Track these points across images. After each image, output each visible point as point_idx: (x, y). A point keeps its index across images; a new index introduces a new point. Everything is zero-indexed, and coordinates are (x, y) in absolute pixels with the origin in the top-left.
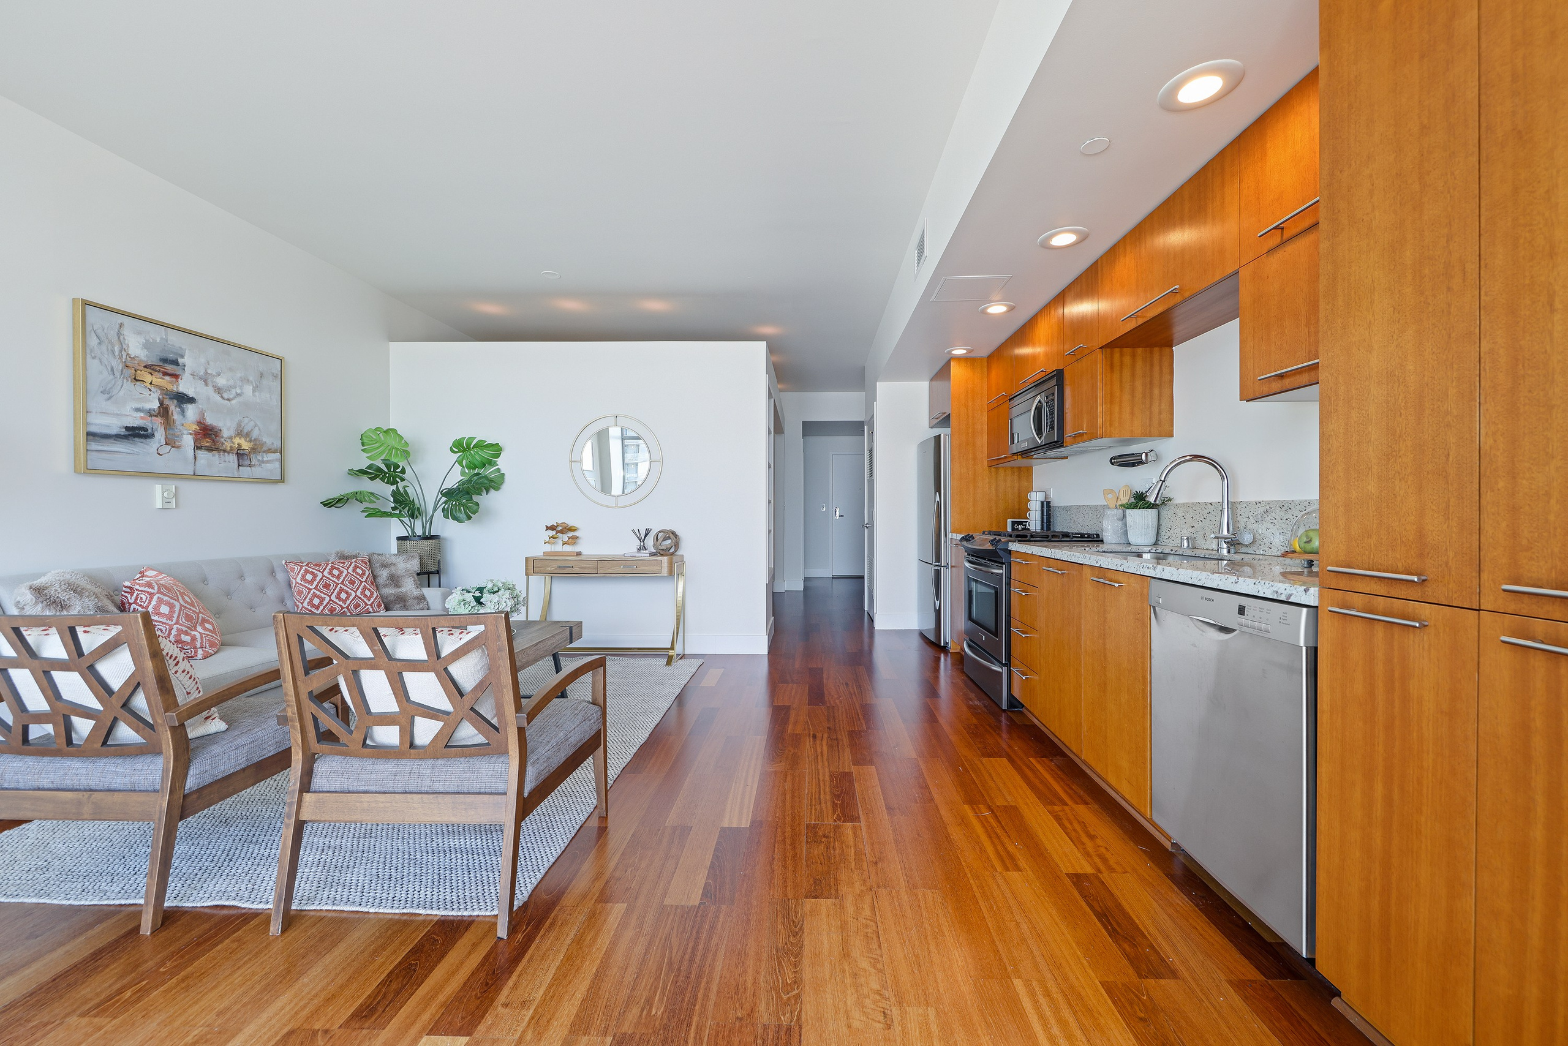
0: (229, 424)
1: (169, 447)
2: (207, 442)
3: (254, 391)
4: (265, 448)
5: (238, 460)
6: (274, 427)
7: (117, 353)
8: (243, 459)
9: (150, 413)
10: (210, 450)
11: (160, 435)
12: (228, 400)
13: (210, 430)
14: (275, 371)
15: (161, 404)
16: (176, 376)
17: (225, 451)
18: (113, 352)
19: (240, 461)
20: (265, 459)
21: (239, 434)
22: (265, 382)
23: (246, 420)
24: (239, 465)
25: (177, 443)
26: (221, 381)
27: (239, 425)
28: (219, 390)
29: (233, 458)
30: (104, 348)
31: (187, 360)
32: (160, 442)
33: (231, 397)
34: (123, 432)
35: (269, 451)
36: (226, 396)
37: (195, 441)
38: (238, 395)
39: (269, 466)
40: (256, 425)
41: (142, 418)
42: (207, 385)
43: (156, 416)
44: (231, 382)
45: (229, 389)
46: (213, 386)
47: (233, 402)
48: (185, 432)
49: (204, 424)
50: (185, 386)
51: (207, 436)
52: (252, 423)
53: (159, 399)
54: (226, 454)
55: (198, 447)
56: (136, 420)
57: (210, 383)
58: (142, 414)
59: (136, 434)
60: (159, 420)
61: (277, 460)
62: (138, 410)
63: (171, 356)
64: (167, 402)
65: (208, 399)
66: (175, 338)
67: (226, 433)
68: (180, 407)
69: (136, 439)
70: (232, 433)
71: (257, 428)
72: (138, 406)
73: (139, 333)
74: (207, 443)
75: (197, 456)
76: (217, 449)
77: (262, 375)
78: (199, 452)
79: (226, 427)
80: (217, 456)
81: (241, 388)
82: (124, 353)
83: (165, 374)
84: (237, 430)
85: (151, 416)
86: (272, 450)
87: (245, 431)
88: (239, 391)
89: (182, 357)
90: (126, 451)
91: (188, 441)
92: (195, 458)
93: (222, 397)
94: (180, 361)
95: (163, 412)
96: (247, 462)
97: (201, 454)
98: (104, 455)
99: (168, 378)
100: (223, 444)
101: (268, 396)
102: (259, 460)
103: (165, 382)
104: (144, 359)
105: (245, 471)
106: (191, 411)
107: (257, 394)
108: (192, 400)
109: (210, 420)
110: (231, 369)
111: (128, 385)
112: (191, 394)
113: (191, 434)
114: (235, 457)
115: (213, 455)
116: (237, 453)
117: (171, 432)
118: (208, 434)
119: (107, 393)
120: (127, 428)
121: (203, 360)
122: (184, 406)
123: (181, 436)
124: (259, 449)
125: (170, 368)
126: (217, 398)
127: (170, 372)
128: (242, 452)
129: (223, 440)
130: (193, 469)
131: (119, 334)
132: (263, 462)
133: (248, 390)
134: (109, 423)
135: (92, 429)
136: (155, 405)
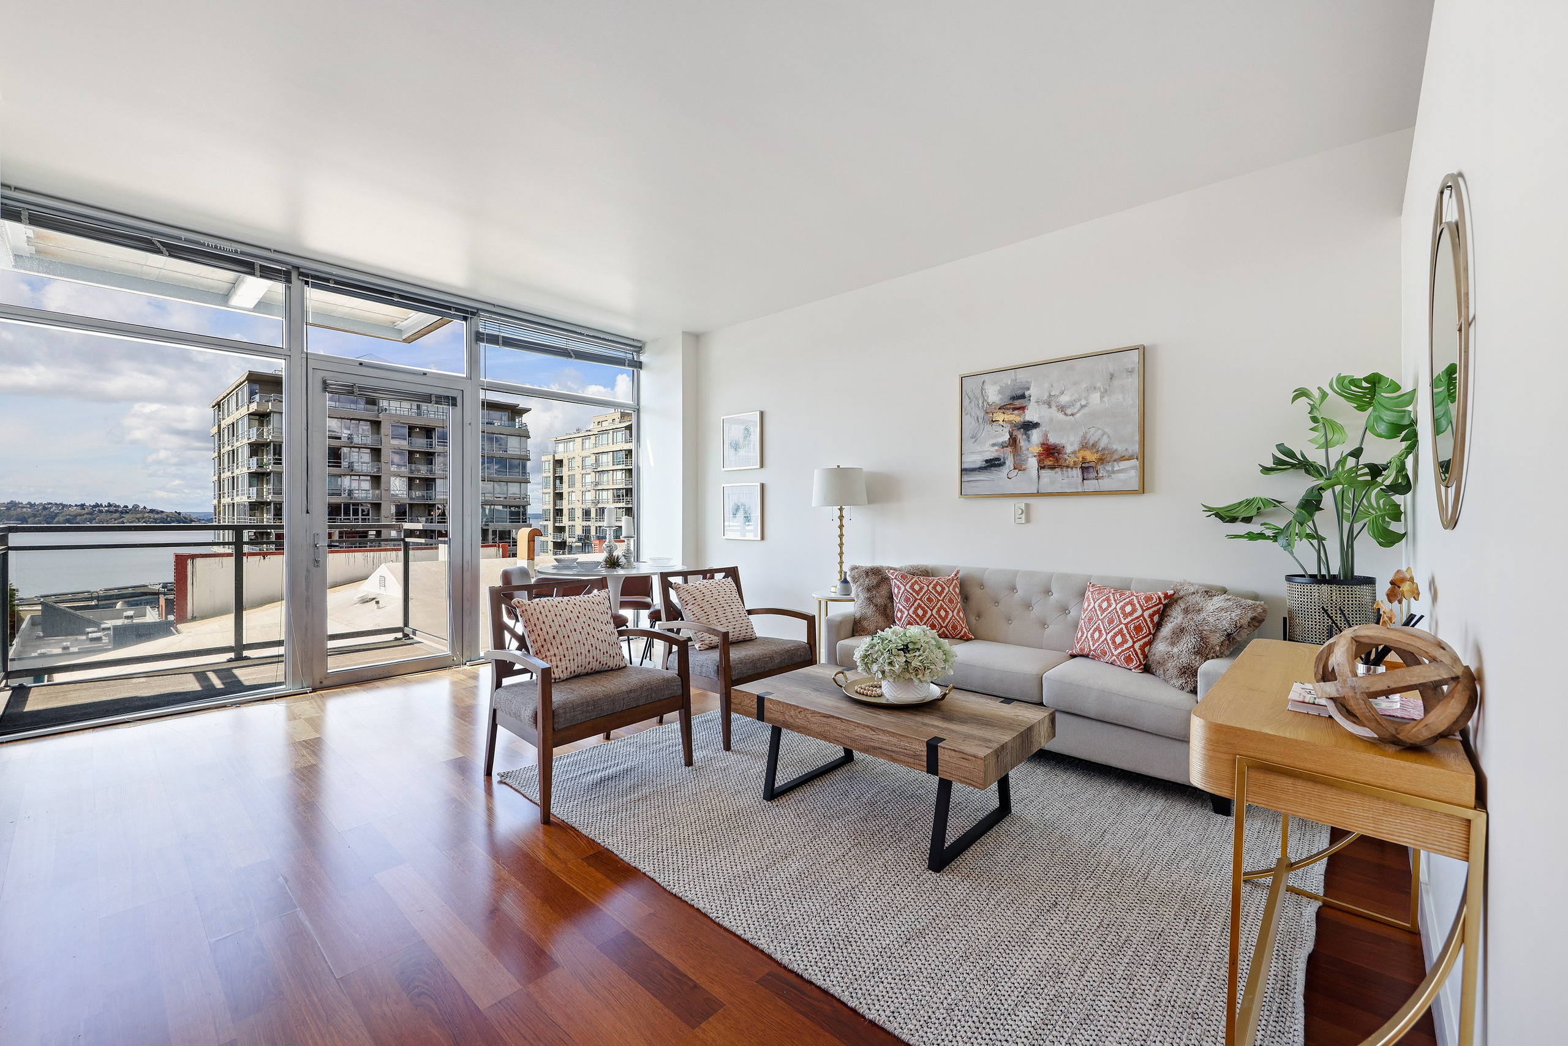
0: (1072, 439)
1: (1017, 471)
2: (1050, 461)
3: (1102, 397)
4: (1116, 457)
5: (1083, 473)
6: (1132, 429)
7: (980, 406)
8: (1088, 472)
9: (1003, 446)
10: (1052, 468)
11: (1010, 463)
12: (1072, 415)
13: (1054, 449)
14: (1133, 366)
15: (1011, 435)
16: (1022, 408)
17: (1068, 467)
18: (978, 405)
19: (1085, 474)
20: (1115, 469)
21: (1084, 446)
22: (1116, 383)
23: (1092, 430)
24: (1084, 479)
25: (1023, 467)
26: (1064, 399)
27: (1084, 437)
28: (1062, 409)
29: (1077, 473)
30: (973, 404)
31: (1034, 392)
32: (1009, 468)
33: (1075, 411)
34: (984, 464)
35: (1123, 458)
36: (1069, 412)
37: (1039, 462)
38: (1083, 407)
39: (1121, 476)
40: (1104, 433)
41: (997, 451)
42: (1050, 407)
43: (1007, 447)
44: (1076, 396)
45: (1072, 404)
46: (1056, 406)
47: (1078, 416)
48: (1030, 455)
49: (1047, 444)
50: (1031, 414)
51: (1051, 455)
52: (1100, 432)
53: (1009, 432)
54: (1069, 469)
55: (1042, 467)
56: (991, 453)
57: (1053, 404)
58: (997, 448)
59: (993, 464)
60: (1009, 449)
61: (1133, 467)
62: (994, 445)
63: (1019, 392)
64: (1015, 433)
65: (1051, 420)
66: (1022, 376)
67: (1069, 449)
68: (1026, 434)
69: (993, 468)
70: (1076, 447)
71: (1105, 437)
72: (994, 441)
73: (995, 383)
74: (1048, 462)
75: (1041, 475)
76: (1061, 467)
77: (1112, 377)
78: (1042, 472)
79: (1070, 444)
80: (1060, 472)
81: (1086, 398)
82: (985, 404)
83: (1015, 409)
84: (1081, 443)
85: (1003, 448)
86: (1127, 457)
87: (1091, 442)
88: (1083, 403)
89: (1028, 389)
90: (986, 479)
91: (1033, 463)
92: (1039, 477)
93: (1066, 414)
94: (1027, 393)
95: (1013, 442)
96: (1093, 474)
97: (1045, 473)
99: (1016, 412)
100: (1066, 460)
101: (1120, 397)
102: (1108, 471)
103: (1015, 417)
104: (998, 402)
105: (1091, 485)
106: (1036, 435)
107: (1106, 399)
108: (1036, 425)
109: (1053, 440)
110: (1075, 384)
111: (988, 427)
112: (1035, 420)
113: (1035, 456)
114: (1079, 471)
115: (1056, 473)
116: (1082, 467)
117: (1019, 458)
118: (1051, 453)
119: (974, 437)
120: (987, 461)
121: (1047, 385)
122: (1030, 432)
123: (1026, 460)
124: (1108, 459)
125: (1018, 403)
126: (1061, 416)
127: (1018, 406)
128: (1087, 465)
129: (1066, 456)
130: (1036, 488)
131: (982, 389)
132: (1114, 472)
133: (1095, 398)
134: (975, 459)
135: (965, 466)
136: (1006, 437)
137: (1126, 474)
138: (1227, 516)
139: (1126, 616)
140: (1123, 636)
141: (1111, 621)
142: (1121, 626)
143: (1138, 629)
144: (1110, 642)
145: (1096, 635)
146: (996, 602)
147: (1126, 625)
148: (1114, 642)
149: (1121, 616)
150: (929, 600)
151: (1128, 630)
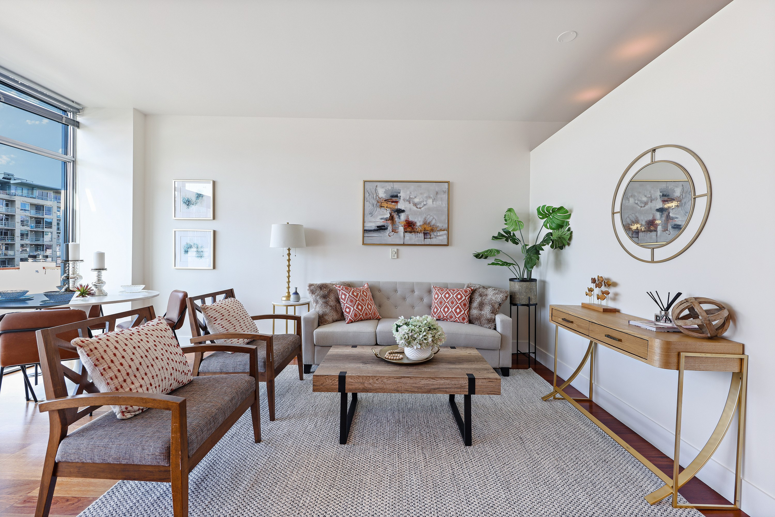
0: (420, 219)
1: (394, 232)
2: (410, 229)
3: (433, 202)
4: (438, 229)
5: (424, 236)
6: (444, 217)
7: (375, 198)
8: (427, 235)
9: (386, 220)
10: (411, 232)
11: (390, 228)
12: (420, 208)
13: (411, 223)
14: (444, 190)
15: (391, 214)
16: (397, 202)
17: (418, 232)
18: (373, 197)
19: (425, 236)
20: (438, 234)
21: (425, 223)
22: (439, 196)
23: (429, 216)
24: (425, 238)
25: (397, 231)
26: (416, 200)
27: (425, 219)
28: (415, 205)
29: (421, 235)
30: (370, 197)
31: (402, 195)
32: (390, 231)
33: (421, 206)
34: (376, 228)
35: (441, 230)
36: (418, 206)
37: (404, 229)
38: (425, 205)
39: (440, 238)
40: (434, 218)
41: (383, 222)
42: (410, 203)
43: (388, 220)
44: (421, 200)
45: (420, 203)
46: (413, 203)
47: (422, 209)
48: (400, 225)
49: (408, 221)
50: (400, 206)
51: (410, 226)
52: (432, 217)
53: (390, 213)
54: (418, 233)
55: (405, 232)
56: (380, 223)
57: (411, 202)
58: (383, 220)
59: (381, 228)
60: (390, 222)
61: (445, 234)
62: (382, 219)
63: (395, 194)
64: (393, 214)
65: (410, 209)
66: (397, 186)
67: (418, 224)
68: (398, 215)
69: (381, 231)
70: (421, 223)
71: (434, 220)
72: (382, 217)
73: (383, 188)
74: (409, 230)
76: (415, 232)
77: (437, 193)
78: (406, 234)
79: (419, 222)
80: (414, 235)
81: (426, 201)
82: (377, 197)
83: (393, 202)
84: (424, 222)
86: (443, 230)
87: (428, 222)
88: (425, 203)
89: (400, 193)
90: (377, 236)
91: (401, 229)
92: (404, 236)
93: (417, 207)
94: (399, 195)
95: (392, 218)
96: (429, 237)
97: (407, 235)
98: (371, 238)
99: (393, 204)
100: (417, 229)
101: (440, 202)
102: (435, 235)
103: (393, 205)
104: (384, 197)
105: (428, 241)
106: (403, 216)
107: (434, 203)
108: (403, 211)
109: (411, 219)
110: (421, 194)
111: (378, 209)
112: (403, 209)
113: (402, 226)
114: (423, 235)
115: (412, 235)
116: (424, 233)
117: (394, 226)
118: (410, 225)
119: (371, 214)
120: (378, 227)
121: (408, 192)
122: (400, 214)
123: (398, 228)
124: (435, 230)
125: (394, 199)
126: (415, 208)
127: (395, 201)
128: (426, 232)
129: (417, 227)
130: (403, 241)
131: (376, 190)
132: (437, 236)
133: (430, 201)
134: (371, 225)
135: (366, 228)
136: (388, 216)
137: (441, 237)
138: (478, 256)
139: (459, 300)
140: (460, 309)
141: (452, 303)
142: (458, 305)
143: (465, 305)
144: (454, 312)
145: (446, 310)
146: (388, 298)
147: (460, 303)
148: (456, 312)
149: (457, 300)
150: (362, 300)
151: (461, 306)
